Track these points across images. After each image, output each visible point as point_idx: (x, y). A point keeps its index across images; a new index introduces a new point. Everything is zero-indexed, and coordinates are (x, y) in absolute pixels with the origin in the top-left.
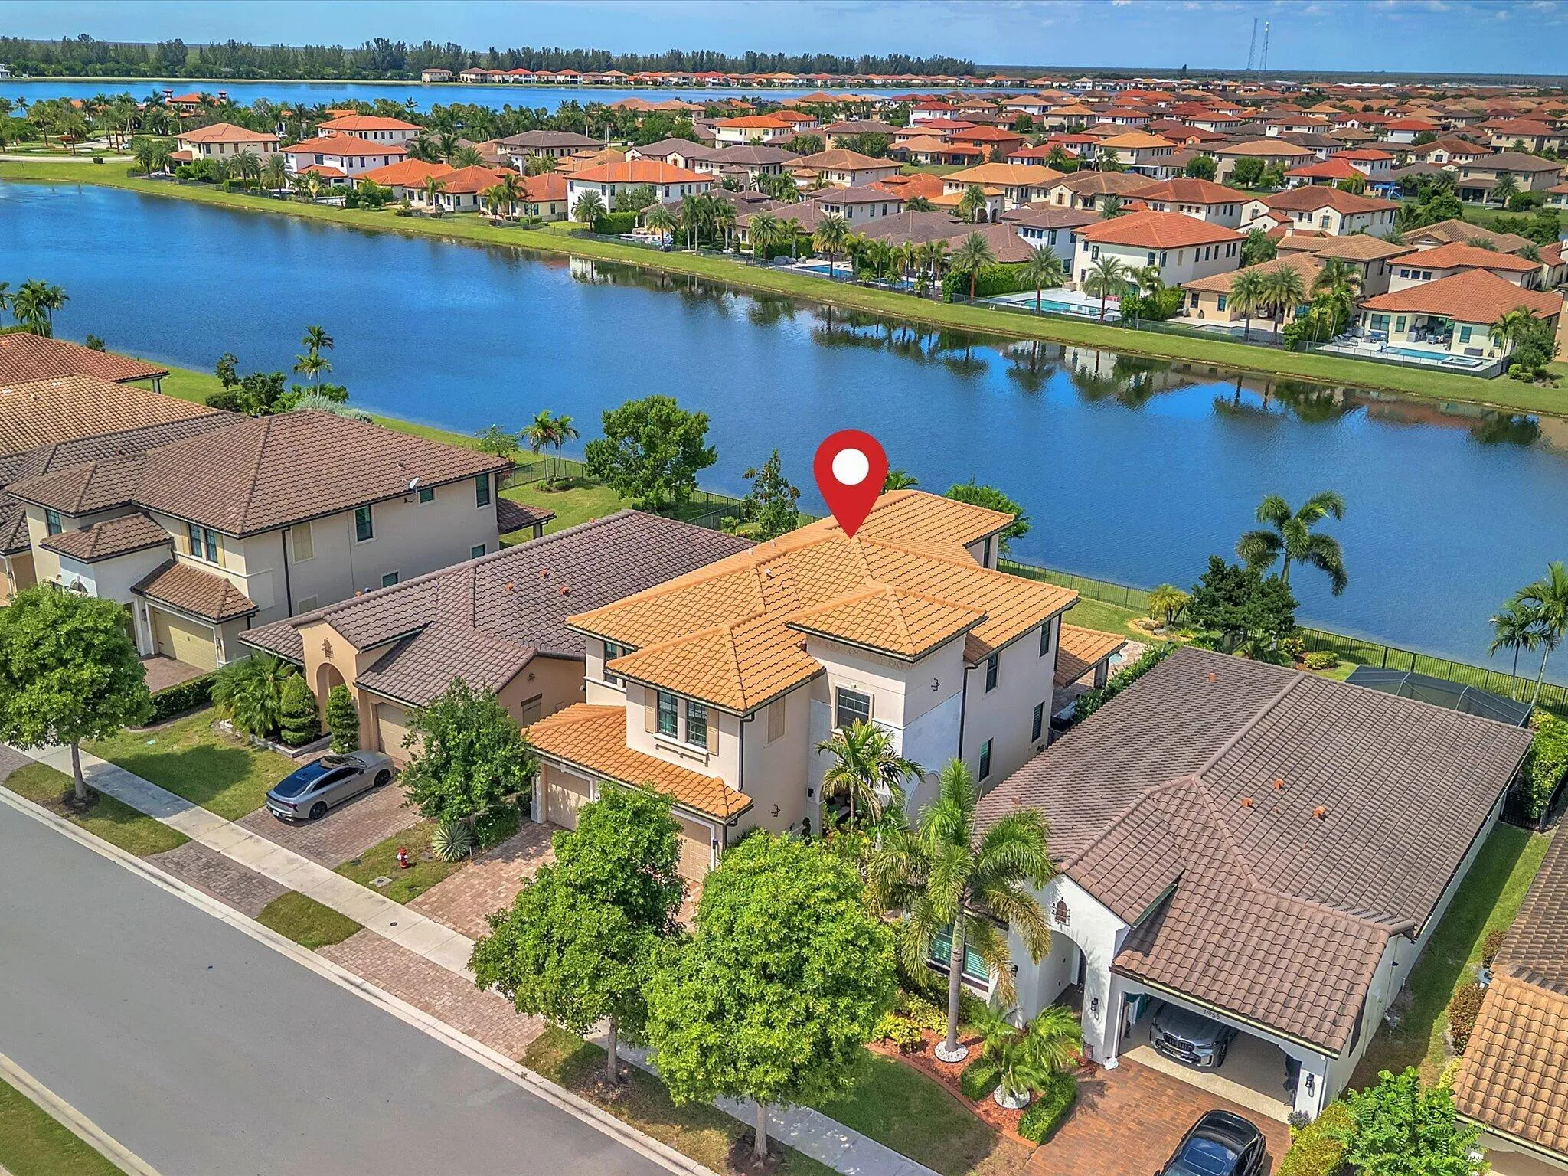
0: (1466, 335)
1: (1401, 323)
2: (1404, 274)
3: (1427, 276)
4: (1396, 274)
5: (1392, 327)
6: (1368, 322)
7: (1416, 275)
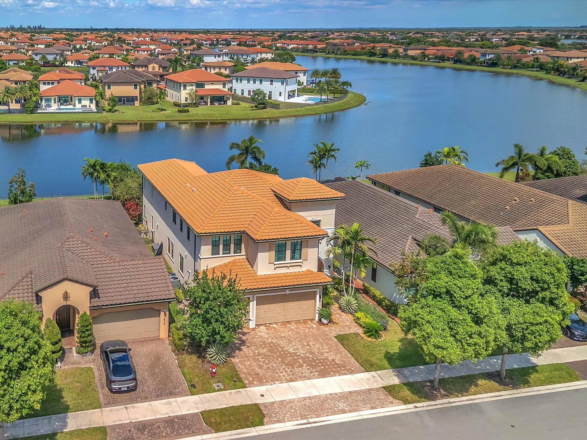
0: (80, 101)
1: (55, 100)
2: (45, 84)
3: (53, 84)
4: (42, 84)
5: (52, 101)
6: (44, 101)
7: (49, 84)
